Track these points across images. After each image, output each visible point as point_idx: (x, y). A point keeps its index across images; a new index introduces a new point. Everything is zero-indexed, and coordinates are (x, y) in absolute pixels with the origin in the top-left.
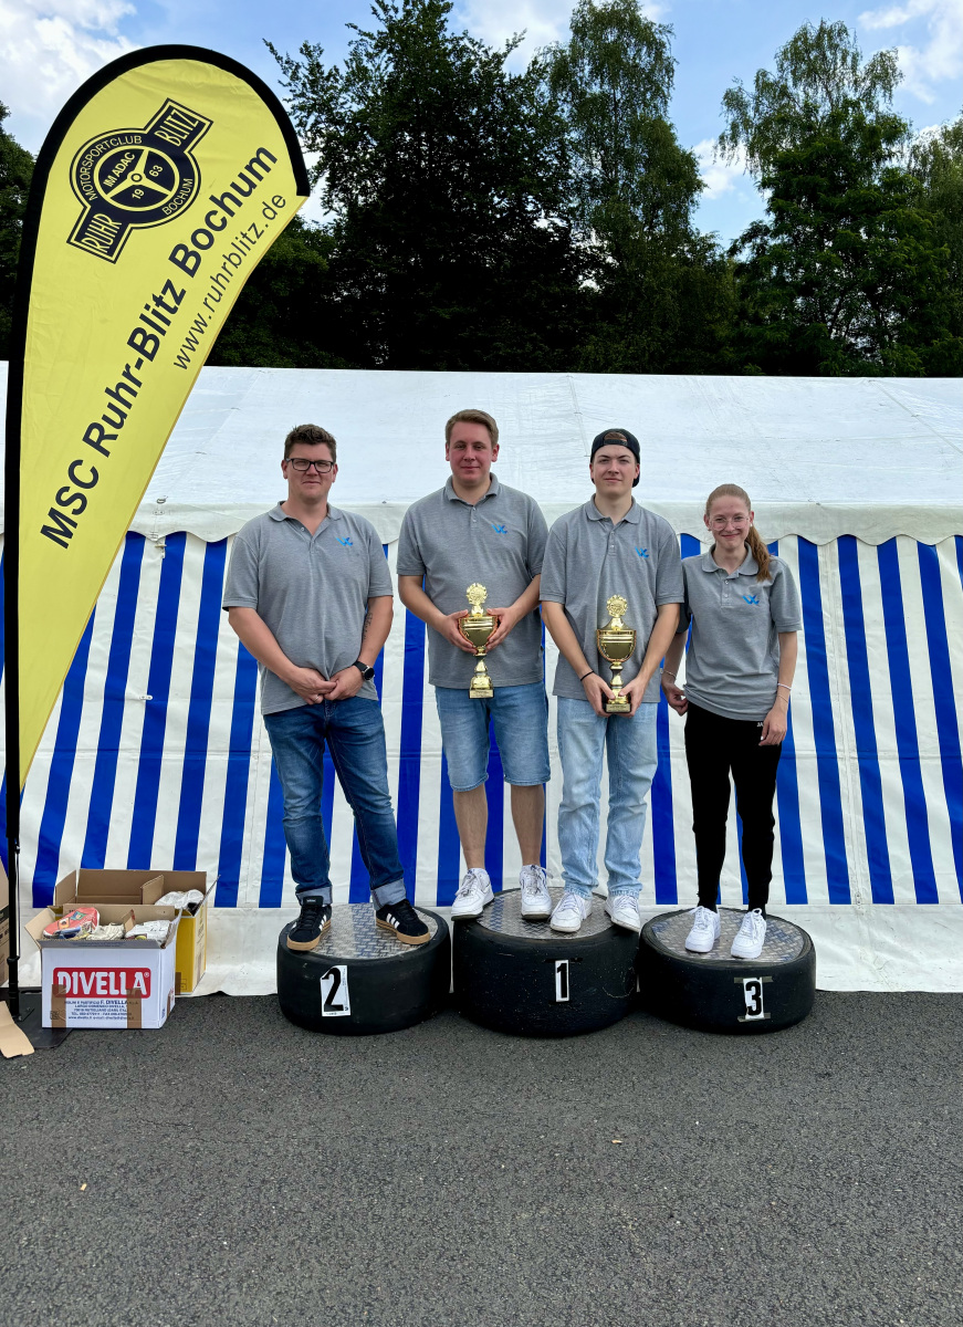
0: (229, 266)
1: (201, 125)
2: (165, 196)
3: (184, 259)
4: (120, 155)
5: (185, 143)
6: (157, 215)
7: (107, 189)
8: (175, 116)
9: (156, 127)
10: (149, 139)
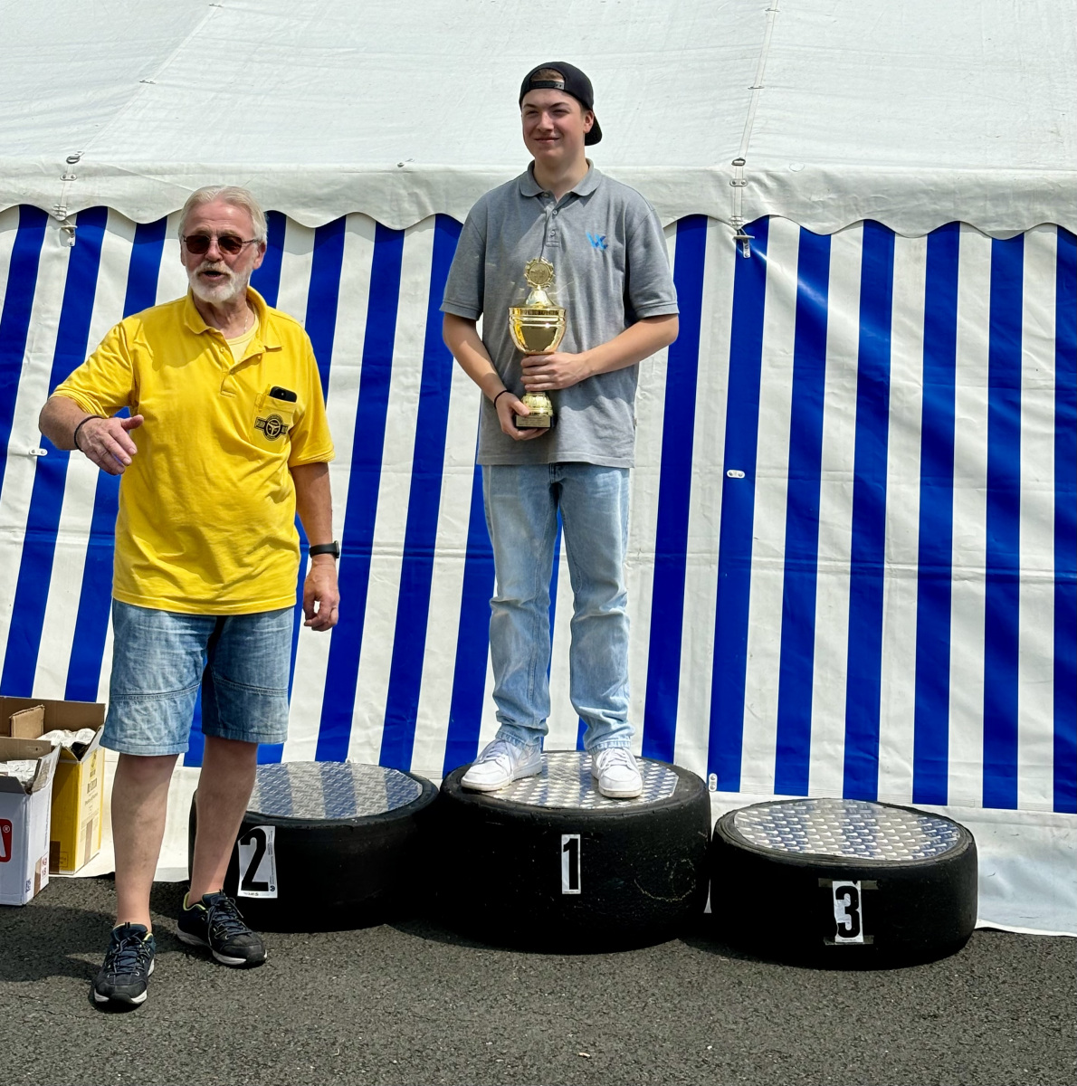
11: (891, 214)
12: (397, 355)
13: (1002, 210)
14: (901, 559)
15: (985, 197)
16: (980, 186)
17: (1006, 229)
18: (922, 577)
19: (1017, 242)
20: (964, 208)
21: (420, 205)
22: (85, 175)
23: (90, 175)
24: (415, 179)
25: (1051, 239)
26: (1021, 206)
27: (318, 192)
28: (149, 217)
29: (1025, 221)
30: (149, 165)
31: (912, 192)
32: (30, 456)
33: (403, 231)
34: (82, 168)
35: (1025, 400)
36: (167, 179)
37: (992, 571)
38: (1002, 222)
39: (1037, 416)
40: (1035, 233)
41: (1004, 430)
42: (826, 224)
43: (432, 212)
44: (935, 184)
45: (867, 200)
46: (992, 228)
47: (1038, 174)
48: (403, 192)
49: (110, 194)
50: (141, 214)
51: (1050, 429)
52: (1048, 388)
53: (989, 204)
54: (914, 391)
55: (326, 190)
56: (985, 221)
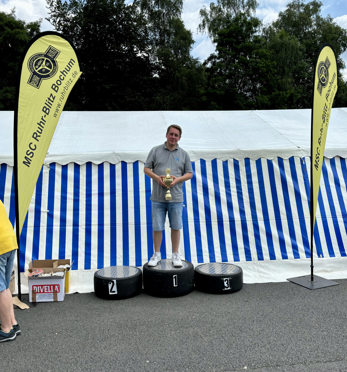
0: (65, 90)
1: (58, 52)
2: (50, 71)
3: (55, 87)
4: (39, 60)
5: (54, 57)
6: (48, 76)
7: (36, 69)
8: (52, 50)
9: (47, 53)
10: (46, 56)
11: (205, 157)
12: (117, 188)
13: (224, 156)
14: (214, 219)
15: (221, 154)
16: (219, 152)
17: (224, 159)
18: (218, 221)
19: (227, 161)
20: (217, 156)
21: (118, 159)
22: (50, 156)
23: (51, 156)
24: (117, 155)
25: (232, 160)
26: (227, 155)
27: (98, 158)
28: (64, 164)
29: (228, 158)
30: (63, 154)
31: (208, 153)
32: (46, 212)
33: (115, 165)
34: (50, 155)
35: (231, 189)
36: (67, 156)
37: (230, 220)
38: (224, 158)
39: (234, 192)
40: (230, 159)
41: (229, 195)
42: (194, 160)
43: (121, 161)
44: (212, 152)
45: (200, 155)
46: (223, 159)
47: (229, 149)
48: (115, 157)
49: (56, 160)
50: (63, 163)
51: (236, 194)
52: (235, 187)
53: (221, 155)
54: (212, 189)
55: (99, 157)
56: (221, 158)
